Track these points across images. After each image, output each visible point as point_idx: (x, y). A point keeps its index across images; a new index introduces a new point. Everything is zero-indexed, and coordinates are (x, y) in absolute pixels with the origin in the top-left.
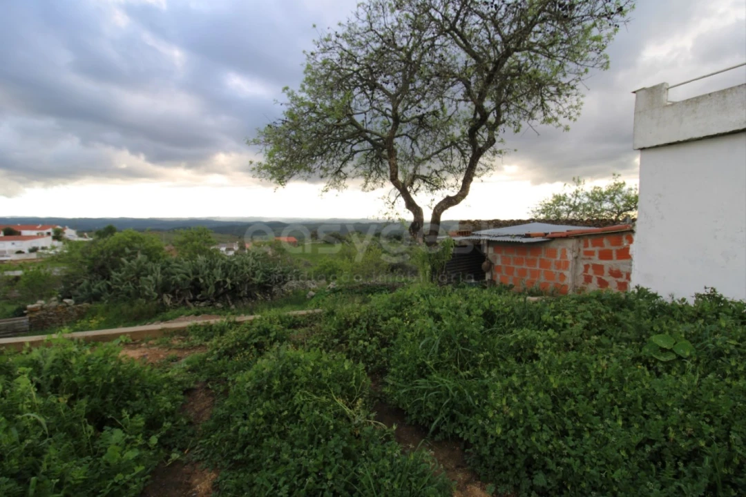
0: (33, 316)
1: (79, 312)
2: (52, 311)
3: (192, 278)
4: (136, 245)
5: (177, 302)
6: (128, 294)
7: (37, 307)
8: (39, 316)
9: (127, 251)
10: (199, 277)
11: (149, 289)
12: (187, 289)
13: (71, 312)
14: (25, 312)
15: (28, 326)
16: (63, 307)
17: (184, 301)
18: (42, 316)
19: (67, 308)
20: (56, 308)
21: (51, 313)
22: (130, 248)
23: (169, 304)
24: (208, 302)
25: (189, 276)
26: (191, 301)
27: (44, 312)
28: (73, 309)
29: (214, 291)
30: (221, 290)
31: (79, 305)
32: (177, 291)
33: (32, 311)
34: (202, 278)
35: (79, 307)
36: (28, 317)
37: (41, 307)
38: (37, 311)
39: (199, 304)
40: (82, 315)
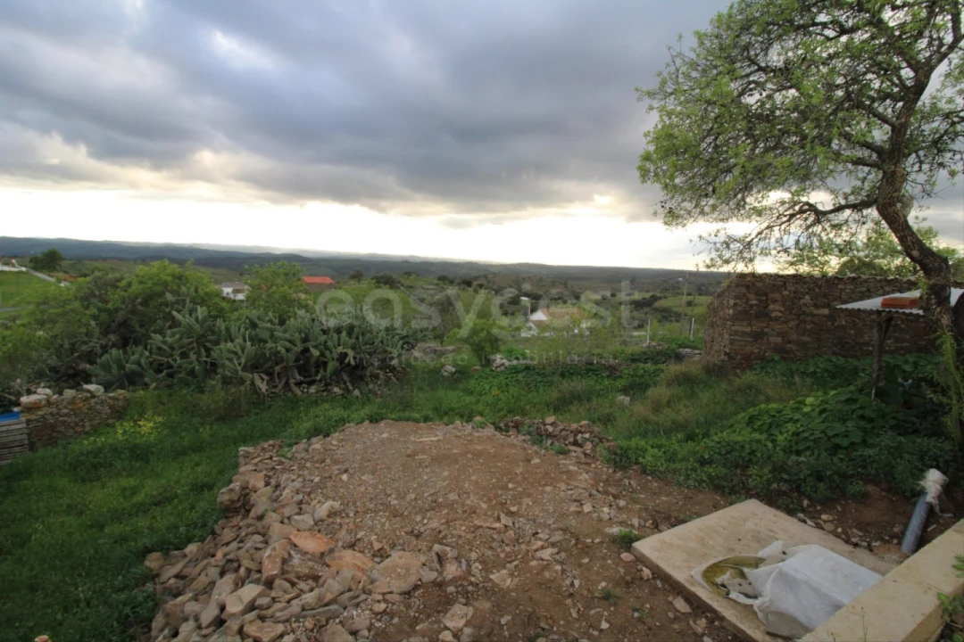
0: (33, 417)
1: (111, 407)
2: (66, 407)
3: (299, 348)
4: (182, 288)
5: (276, 387)
6: (192, 373)
7: (40, 401)
8: (43, 416)
10: (309, 345)
11: (232, 366)
12: (292, 366)
13: (98, 407)
14: (16, 409)
15: (26, 437)
16: (87, 399)
17: (287, 383)
18: (49, 417)
19: (92, 401)
20: (72, 401)
21: (66, 411)
23: (264, 390)
25: (295, 345)
26: (297, 384)
27: (54, 410)
28: (102, 402)
31: (111, 395)
32: (277, 369)
33: (30, 408)
34: (315, 347)
35: (110, 398)
36: (24, 419)
37: (48, 401)
38: (39, 408)
39: (308, 388)
40: (119, 413)
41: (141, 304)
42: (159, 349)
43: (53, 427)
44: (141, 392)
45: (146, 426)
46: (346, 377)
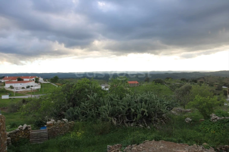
0: (50, 128)
1: (70, 127)
2: (58, 126)
3: (127, 109)
5: (119, 123)
6: (92, 116)
7: (51, 123)
8: (52, 128)
10: (131, 107)
11: (105, 115)
12: (125, 115)
14: (45, 126)
15: (47, 135)
16: (63, 124)
17: (123, 122)
18: (53, 129)
19: (65, 124)
20: (59, 124)
21: (58, 127)
23: (115, 124)
25: (126, 107)
26: (126, 122)
27: (55, 127)
31: (70, 123)
32: (120, 116)
33: (49, 126)
34: (133, 108)
35: (69, 123)
36: (47, 129)
37: (53, 123)
38: (51, 126)
39: (130, 124)
40: (72, 129)
41: (79, 92)
42: (83, 107)
43: (54, 132)
44: (78, 122)
45: (79, 134)
46: (144, 121)
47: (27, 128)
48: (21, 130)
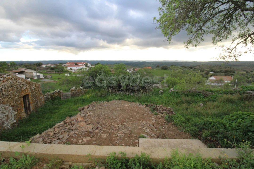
0: (72, 92)
4: (102, 69)
5: (113, 91)
8: (73, 92)
9: (99, 71)
12: (117, 87)
13: (82, 92)
15: (70, 95)
16: (80, 90)
17: (116, 91)
19: (81, 90)
20: (78, 90)
21: (77, 92)
22: (100, 70)
23: (111, 91)
24: (124, 92)
26: (118, 91)
27: (75, 91)
28: (83, 91)
29: (125, 88)
30: (128, 88)
31: (85, 89)
33: (72, 91)
36: (70, 92)
37: (74, 89)
38: (73, 91)
39: (120, 92)
40: (85, 93)
43: (75, 94)
44: (91, 90)
45: (88, 96)
46: (130, 91)
47: (59, 91)
48: (56, 92)
